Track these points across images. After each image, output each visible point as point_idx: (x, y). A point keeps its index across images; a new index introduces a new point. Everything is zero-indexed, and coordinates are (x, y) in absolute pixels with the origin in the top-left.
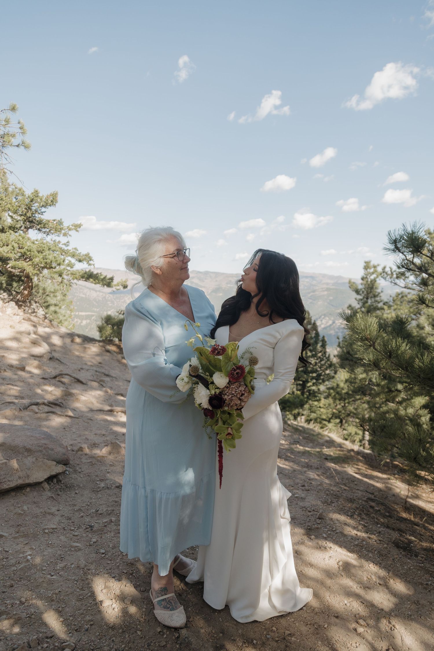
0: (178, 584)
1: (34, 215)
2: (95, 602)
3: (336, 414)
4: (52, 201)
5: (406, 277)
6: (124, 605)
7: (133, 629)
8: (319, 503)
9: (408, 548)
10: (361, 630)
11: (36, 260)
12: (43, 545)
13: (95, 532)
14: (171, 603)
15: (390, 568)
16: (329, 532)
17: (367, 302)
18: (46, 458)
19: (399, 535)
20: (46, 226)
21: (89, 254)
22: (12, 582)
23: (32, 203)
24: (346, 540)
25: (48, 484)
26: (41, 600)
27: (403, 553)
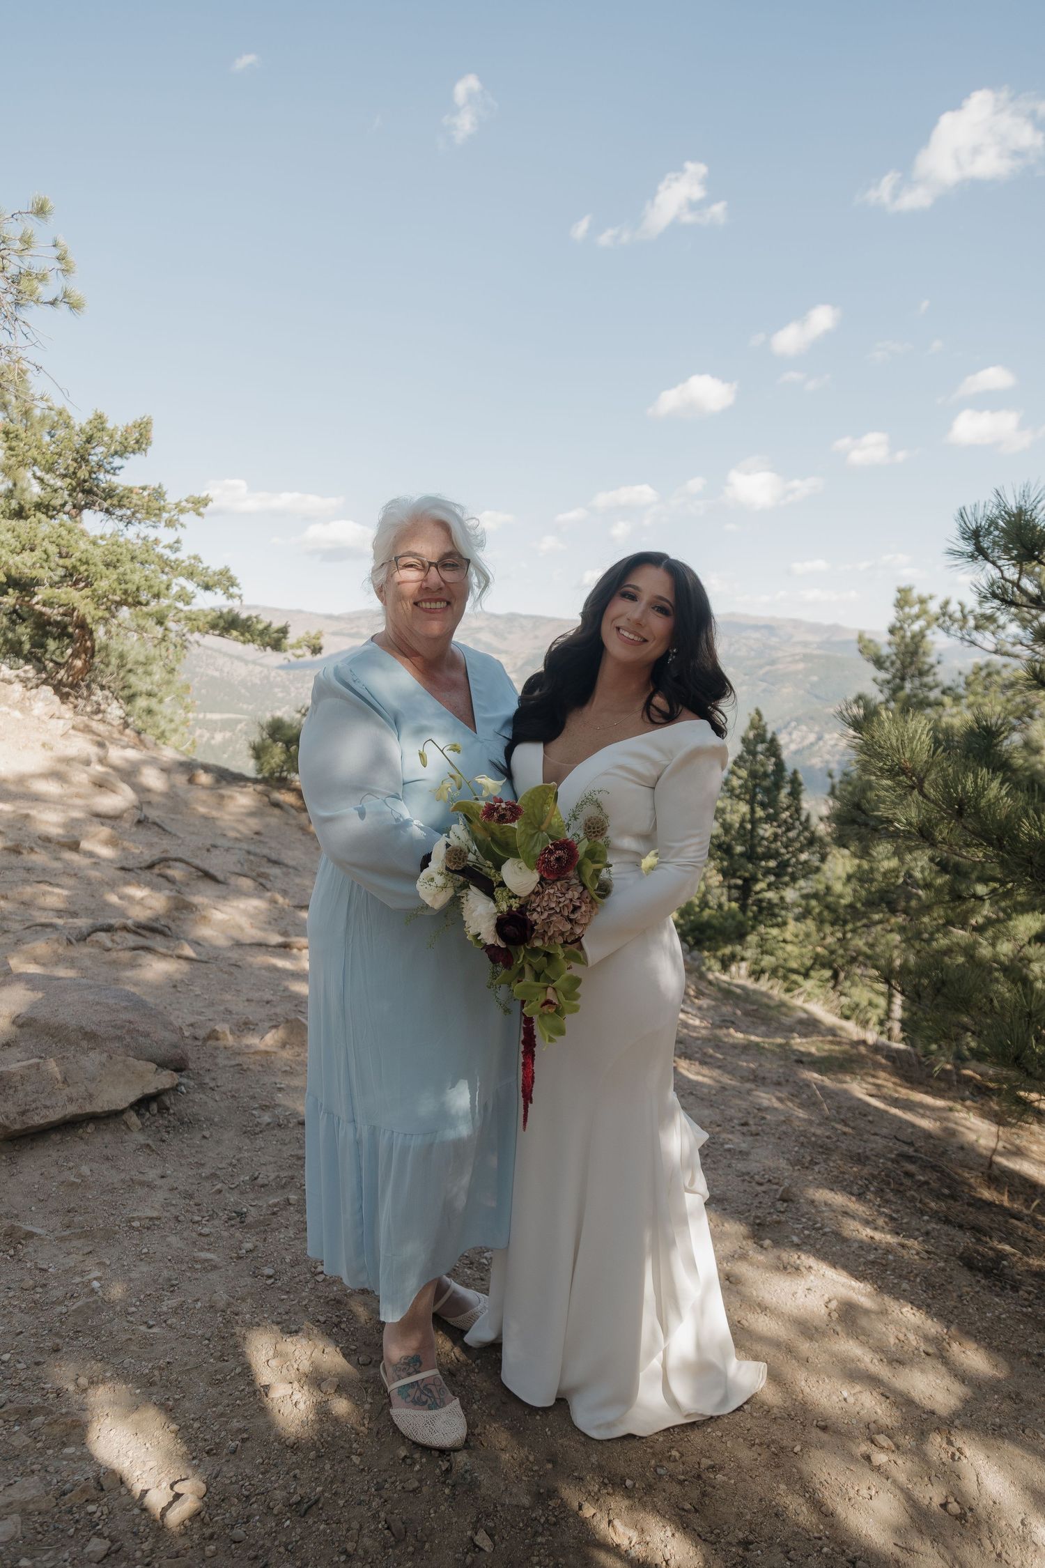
0: (447, 1348)
1: (94, 476)
2: (251, 1389)
3: (823, 956)
4: (137, 442)
5: (998, 627)
6: (319, 1396)
7: (341, 1451)
8: (783, 1164)
9: (995, 1271)
10: (880, 1458)
11: (102, 585)
12: (128, 1256)
13: (249, 1227)
14: (431, 1391)
15: (951, 1317)
16: (806, 1232)
17: (902, 688)
18: (131, 1053)
19: (973, 1240)
20: (125, 502)
21: (228, 570)
22: (58, 1341)
23: (89, 446)
24: (847, 1250)
25: (138, 1115)
26: (126, 1382)
27: (983, 1281)
